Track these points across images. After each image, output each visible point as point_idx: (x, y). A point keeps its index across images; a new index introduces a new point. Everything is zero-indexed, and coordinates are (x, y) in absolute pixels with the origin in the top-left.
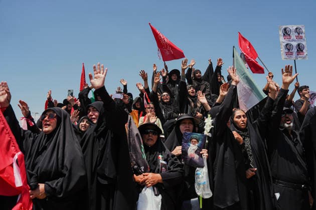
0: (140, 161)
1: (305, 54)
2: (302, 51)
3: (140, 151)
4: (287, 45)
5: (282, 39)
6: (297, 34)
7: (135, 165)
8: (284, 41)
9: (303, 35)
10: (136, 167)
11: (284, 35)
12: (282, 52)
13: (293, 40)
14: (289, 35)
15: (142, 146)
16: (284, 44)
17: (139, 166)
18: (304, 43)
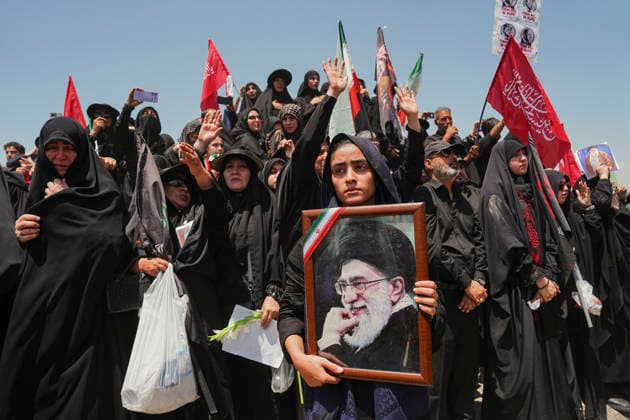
0: (154, 234)
1: (534, 51)
2: (530, 44)
3: (156, 214)
4: (505, 26)
5: (498, 11)
6: (526, 9)
7: (145, 240)
8: (502, 17)
9: (536, 14)
10: (146, 243)
11: (504, 4)
12: (494, 38)
13: (518, 20)
14: (512, 7)
15: (164, 205)
16: (502, 23)
17: (153, 242)
18: (535, 30)
